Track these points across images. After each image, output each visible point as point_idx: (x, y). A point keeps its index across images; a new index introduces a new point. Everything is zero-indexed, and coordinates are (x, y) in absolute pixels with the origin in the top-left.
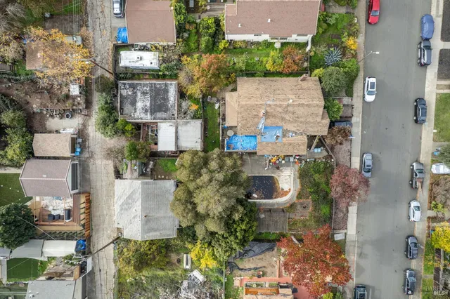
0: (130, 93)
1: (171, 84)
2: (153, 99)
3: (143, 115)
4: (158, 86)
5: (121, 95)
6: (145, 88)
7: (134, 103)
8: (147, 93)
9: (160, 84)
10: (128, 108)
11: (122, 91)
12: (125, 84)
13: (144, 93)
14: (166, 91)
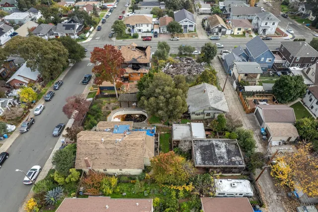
0: (233, 158)
1: (200, 164)
2: (213, 154)
3: (219, 143)
4: (211, 163)
5: (240, 156)
6: (222, 161)
7: (228, 152)
8: (219, 158)
9: (210, 164)
10: (232, 148)
11: (240, 159)
12: (240, 164)
13: (221, 158)
14: (203, 159)
